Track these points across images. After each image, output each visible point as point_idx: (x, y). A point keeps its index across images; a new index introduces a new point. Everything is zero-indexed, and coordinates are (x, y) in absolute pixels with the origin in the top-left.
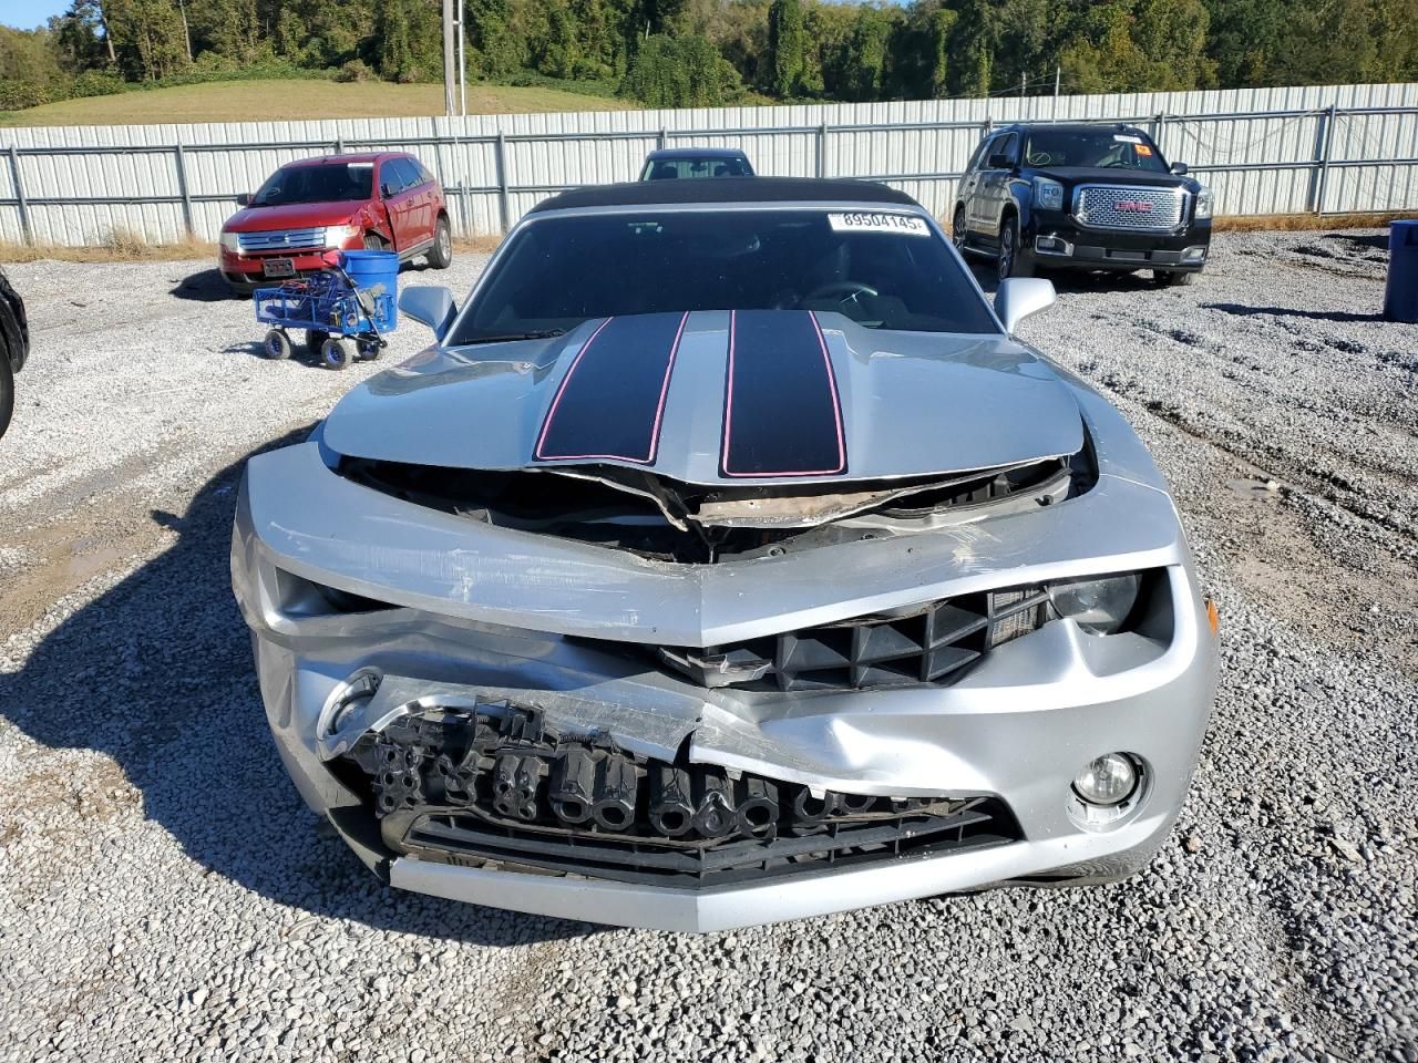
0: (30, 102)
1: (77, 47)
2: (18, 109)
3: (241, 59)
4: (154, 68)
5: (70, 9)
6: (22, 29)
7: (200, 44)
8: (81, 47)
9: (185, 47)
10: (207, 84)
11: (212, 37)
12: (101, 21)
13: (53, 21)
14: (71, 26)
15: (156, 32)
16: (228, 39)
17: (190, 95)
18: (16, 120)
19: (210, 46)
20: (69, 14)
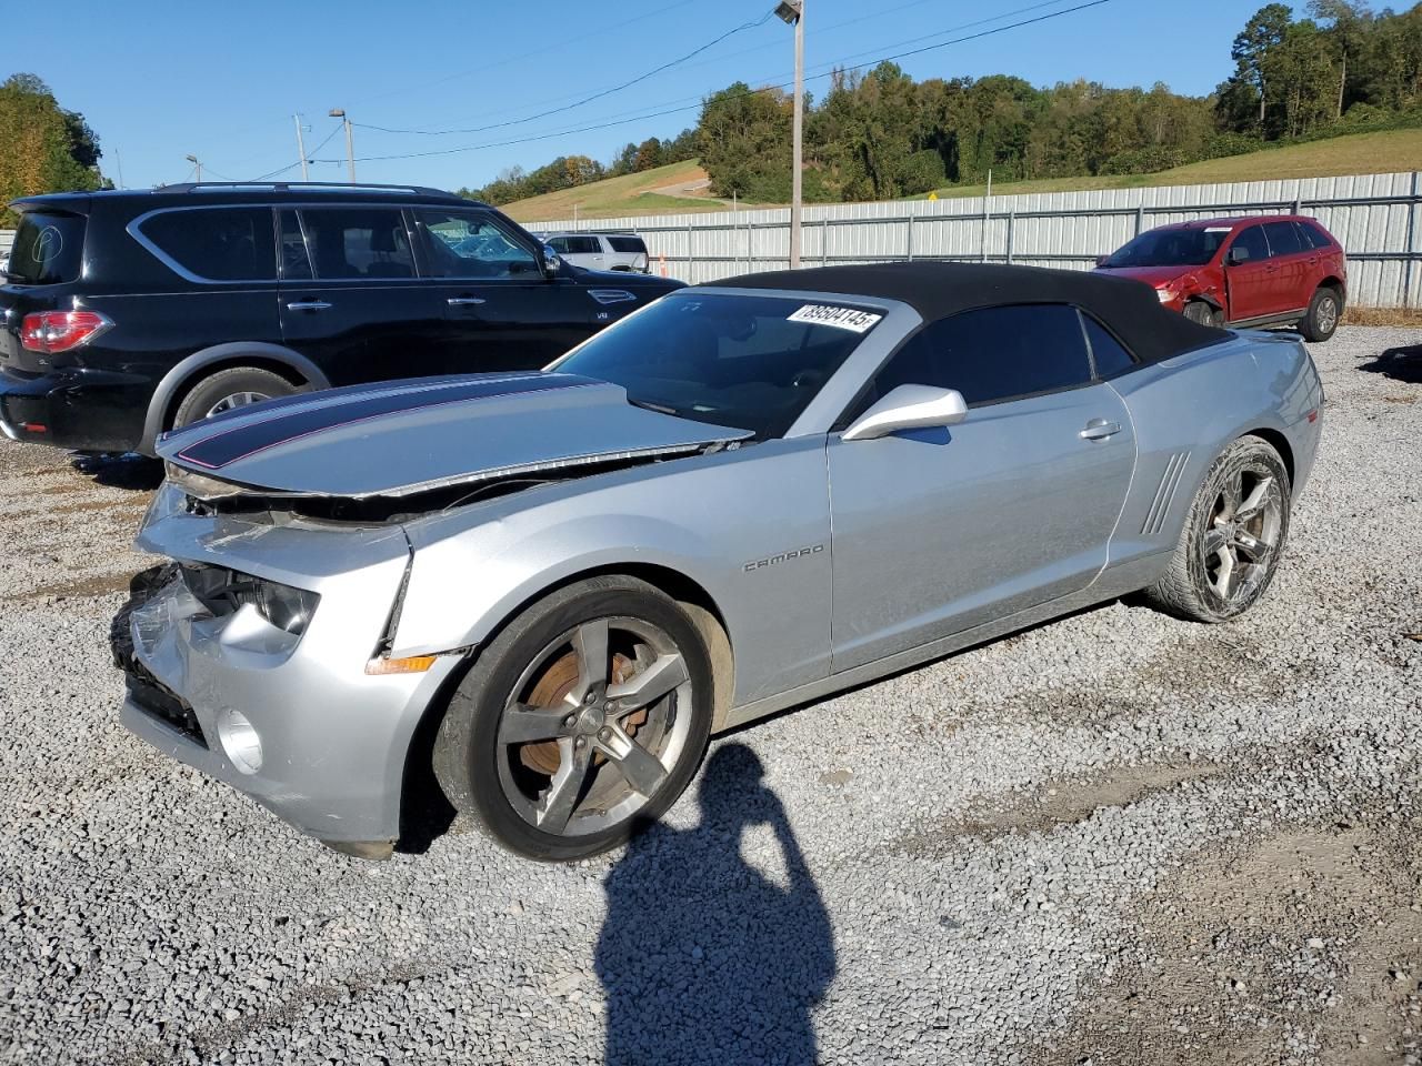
0: (1166, 165)
1: (1231, 110)
2: (1155, 172)
3: (1396, 108)
4: (1295, 126)
5: (1232, 76)
6: (1196, 97)
7: (1355, 94)
8: (1235, 110)
9: (1337, 101)
10: (1345, 137)
11: (1367, 89)
12: (1261, 84)
13: (1219, 87)
14: (1231, 92)
15: (1308, 89)
16: (1387, 88)
17: (1322, 151)
18: (1146, 182)
19: (1364, 98)
20: (1231, 80)
